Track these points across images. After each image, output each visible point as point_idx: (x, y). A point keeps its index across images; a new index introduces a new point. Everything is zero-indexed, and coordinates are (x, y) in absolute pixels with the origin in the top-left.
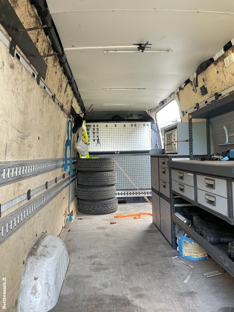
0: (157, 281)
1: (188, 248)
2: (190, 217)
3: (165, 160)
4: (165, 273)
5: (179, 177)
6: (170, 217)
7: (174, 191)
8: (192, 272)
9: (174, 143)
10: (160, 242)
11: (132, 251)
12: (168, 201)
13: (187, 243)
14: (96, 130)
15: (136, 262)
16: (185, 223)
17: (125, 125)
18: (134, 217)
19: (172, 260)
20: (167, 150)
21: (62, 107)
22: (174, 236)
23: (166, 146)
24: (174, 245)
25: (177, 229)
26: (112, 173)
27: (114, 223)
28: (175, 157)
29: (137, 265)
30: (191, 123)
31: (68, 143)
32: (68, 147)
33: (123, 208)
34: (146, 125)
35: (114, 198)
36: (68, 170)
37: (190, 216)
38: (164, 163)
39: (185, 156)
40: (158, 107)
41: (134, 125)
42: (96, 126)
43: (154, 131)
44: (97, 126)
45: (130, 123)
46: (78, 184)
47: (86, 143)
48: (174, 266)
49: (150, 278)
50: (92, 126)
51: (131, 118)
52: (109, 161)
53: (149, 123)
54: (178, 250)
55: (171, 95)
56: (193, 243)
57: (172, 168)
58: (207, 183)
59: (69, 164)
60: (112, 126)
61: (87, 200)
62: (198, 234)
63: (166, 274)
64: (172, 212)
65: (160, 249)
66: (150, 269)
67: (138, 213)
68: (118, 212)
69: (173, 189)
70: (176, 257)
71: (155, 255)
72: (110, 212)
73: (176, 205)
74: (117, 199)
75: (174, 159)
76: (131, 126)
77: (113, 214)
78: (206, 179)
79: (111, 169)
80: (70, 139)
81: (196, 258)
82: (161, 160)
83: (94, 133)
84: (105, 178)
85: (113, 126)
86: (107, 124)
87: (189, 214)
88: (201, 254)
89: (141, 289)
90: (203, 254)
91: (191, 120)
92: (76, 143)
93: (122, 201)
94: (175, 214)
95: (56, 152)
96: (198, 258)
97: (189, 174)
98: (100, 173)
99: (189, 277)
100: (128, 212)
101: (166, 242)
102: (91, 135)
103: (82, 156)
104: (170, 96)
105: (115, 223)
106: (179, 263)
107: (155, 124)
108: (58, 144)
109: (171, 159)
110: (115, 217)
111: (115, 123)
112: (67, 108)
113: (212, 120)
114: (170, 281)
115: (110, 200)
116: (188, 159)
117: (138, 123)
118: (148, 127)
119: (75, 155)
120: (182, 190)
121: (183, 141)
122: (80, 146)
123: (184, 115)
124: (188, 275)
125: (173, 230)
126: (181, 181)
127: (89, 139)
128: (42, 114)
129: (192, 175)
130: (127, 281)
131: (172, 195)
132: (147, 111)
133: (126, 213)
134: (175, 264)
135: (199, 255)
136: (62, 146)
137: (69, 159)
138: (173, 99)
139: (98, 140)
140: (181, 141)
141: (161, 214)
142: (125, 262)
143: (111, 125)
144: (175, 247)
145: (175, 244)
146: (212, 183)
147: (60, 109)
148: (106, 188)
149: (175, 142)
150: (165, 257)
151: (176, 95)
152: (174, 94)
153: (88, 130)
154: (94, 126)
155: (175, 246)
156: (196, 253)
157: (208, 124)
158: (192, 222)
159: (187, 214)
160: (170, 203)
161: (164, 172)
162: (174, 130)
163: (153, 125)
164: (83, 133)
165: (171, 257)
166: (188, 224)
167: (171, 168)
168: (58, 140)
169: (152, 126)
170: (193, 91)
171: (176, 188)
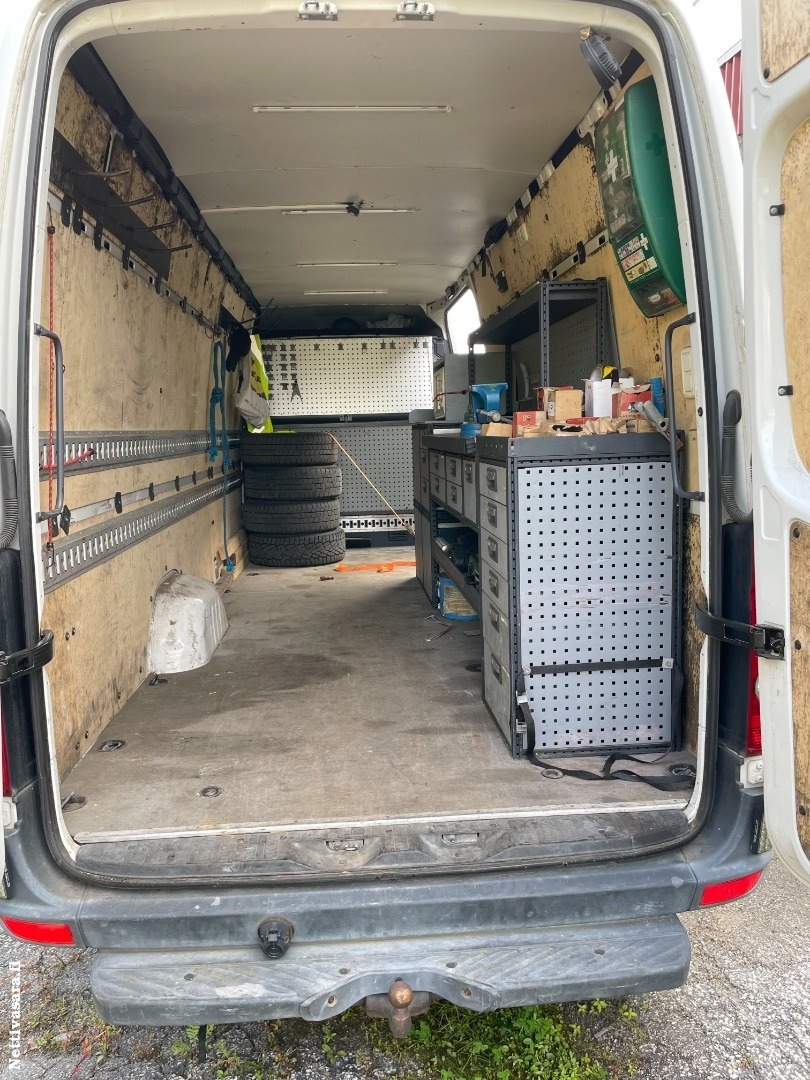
1: (452, 599)
5: (435, 465)
6: (430, 550)
7: (432, 495)
8: (446, 631)
9: (441, 397)
12: (428, 518)
13: (450, 589)
14: (289, 358)
16: (443, 551)
17: (364, 346)
18: (378, 568)
19: (422, 621)
20: (436, 411)
21: (200, 318)
22: (435, 585)
26: (328, 470)
27: (329, 579)
28: (440, 426)
30: (472, 355)
31: (216, 396)
32: (218, 405)
33: (359, 556)
34: (421, 345)
35: (335, 529)
36: (219, 457)
40: (446, 299)
41: (388, 346)
42: (288, 348)
44: (293, 347)
45: (379, 340)
46: (246, 498)
47: (262, 395)
48: (420, 627)
50: (279, 348)
51: (382, 325)
52: (320, 439)
53: (429, 340)
54: (439, 607)
55: (462, 276)
57: (432, 449)
58: (451, 469)
59: (220, 447)
60: (331, 347)
61: (267, 534)
64: (433, 538)
65: (408, 609)
67: (390, 562)
68: (345, 563)
69: (432, 491)
70: (433, 616)
72: (325, 562)
73: (441, 526)
74: (345, 536)
75: (437, 432)
76: (380, 346)
77: (331, 566)
78: (451, 461)
79: (325, 459)
80: (220, 386)
83: (284, 367)
84: (311, 481)
85: (334, 347)
86: (317, 341)
89: (349, 648)
91: (472, 349)
92: (236, 395)
93: (358, 542)
95: (191, 417)
96: (470, 617)
98: (298, 470)
102: (277, 371)
103: (254, 427)
105: (333, 579)
106: (432, 623)
107: (443, 343)
108: (195, 400)
109: (432, 432)
110: (335, 569)
111: (340, 341)
112: (212, 314)
113: (514, 347)
115: (324, 534)
117: (399, 341)
118: (425, 350)
119: (235, 424)
120: (437, 488)
121: (456, 393)
122: (247, 403)
125: (434, 572)
126: (437, 472)
127: (272, 382)
128: (165, 345)
129: (443, 457)
130: (328, 642)
131: (432, 503)
132: (424, 307)
133: (364, 564)
134: (424, 625)
135: (471, 611)
136: (202, 404)
137: (220, 435)
138: (467, 288)
139: (295, 385)
140: (452, 393)
141: (423, 551)
143: (329, 344)
144: (436, 604)
145: (436, 600)
147: (195, 322)
148: (315, 505)
149: (443, 394)
150: (411, 618)
151: (470, 277)
152: (468, 275)
153: (266, 358)
154: (283, 348)
156: (466, 607)
157: (508, 357)
160: (430, 521)
161: (424, 460)
163: (439, 343)
164: (253, 368)
167: (430, 450)
168: (195, 391)
169: (435, 348)
171: (435, 490)
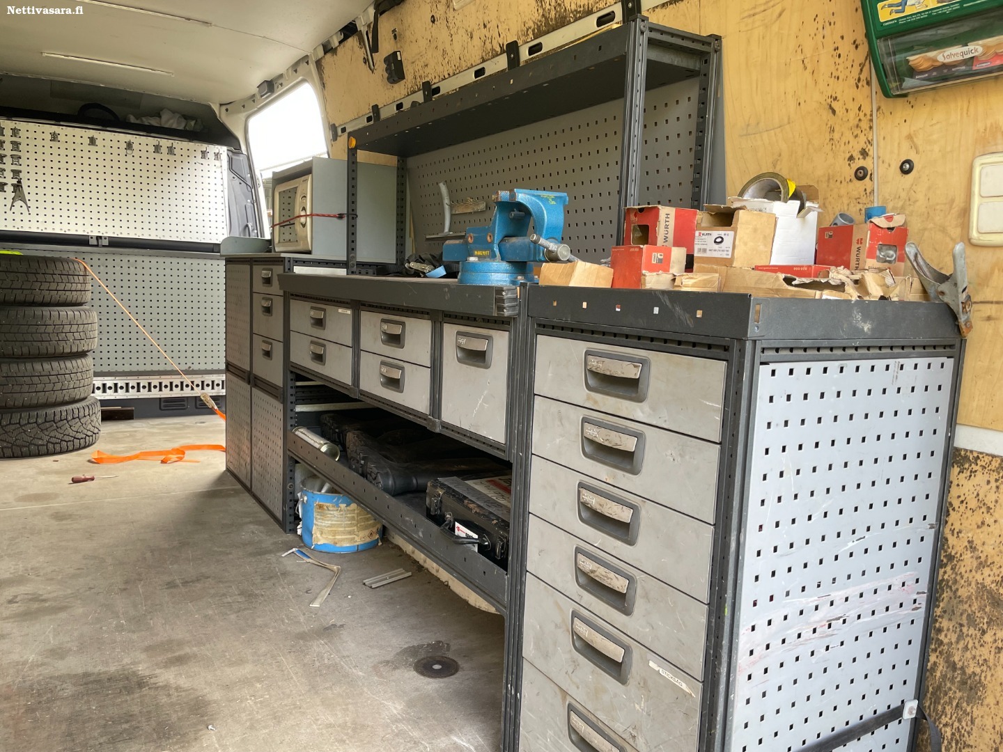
0: (233, 617)
1: (329, 522)
2: (339, 437)
3: (272, 270)
4: (256, 595)
5: (312, 321)
6: (280, 443)
7: (295, 366)
8: (333, 581)
9: (303, 220)
10: (248, 520)
11: (152, 551)
12: (276, 397)
13: (325, 508)
14: (8, 146)
15: (167, 578)
16: (325, 453)
17: (129, 146)
18: (163, 457)
19: (280, 559)
20: (279, 242)
22: (289, 497)
23: (277, 228)
24: (290, 519)
25: (299, 476)
26: (77, 313)
27: (85, 480)
28: (304, 262)
29: (171, 585)
30: (353, 163)
33: (120, 435)
34: (211, 155)
35: (84, 399)
37: (339, 434)
38: (268, 281)
39: (334, 264)
40: (252, 98)
41: (164, 150)
42: (8, 132)
43: (237, 181)
44: (15, 131)
45: (152, 141)
48: (284, 574)
49: (210, 612)
51: (154, 122)
52: (67, 268)
53: (223, 150)
54: (299, 532)
55: (297, 63)
56: (343, 506)
57: (292, 295)
58: (385, 333)
60: (78, 140)
62: (355, 474)
63: (262, 595)
64: (289, 428)
65: (245, 536)
66: (212, 591)
67: (176, 445)
68: (101, 447)
69: (293, 359)
70: (294, 550)
71: (230, 553)
72: (71, 448)
73: (300, 408)
74: (99, 404)
75: (299, 270)
76: (153, 149)
77: (81, 454)
78: (384, 321)
79: (73, 296)
81: (348, 545)
82: (261, 272)
84: (50, 329)
85: (82, 140)
86: (55, 129)
87: (337, 430)
88: (362, 534)
89: (181, 644)
90: (367, 532)
91: (354, 155)
93: (116, 413)
94: (297, 433)
96: (354, 546)
97: (340, 310)
98: (29, 311)
99: (325, 593)
100: (139, 444)
101: (265, 516)
104: (295, 67)
105: (92, 479)
106: (299, 565)
107: (242, 158)
109: (291, 269)
110: (89, 461)
111: (92, 133)
113: (412, 162)
114: (271, 611)
115: (70, 407)
116: (341, 272)
117: (181, 145)
118: (217, 163)
120: (319, 358)
121: (329, 216)
123: (335, 137)
124: (325, 587)
125: (288, 479)
126: (317, 332)
129: (349, 312)
130: (134, 632)
131: (290, 376)
132: (215, 108)
133: (132, 449)
134: (288, 569)
135: (357, 538)
138: (303, 81)
139: (18, 187)
140: (324, 216)
141: (254, 439)
142: (126, 582)
143: (74, 135)
144: (291, 527)
145: (292, 519)
146: (397, 330)
149: (306, 216)
150: (260, 555)
151: (312, 67)
152: (307, 63)
155: (290, 523)
156: (350, 533)
157: (402, 173)
158: (344, 449)
159: (330, 429)
160: (284, 402)
161: (268, 310)
162: (303, 178)
163: (234, 157)
165: (278, 554)
166: (331, 454)
167: (289, 296)
169: (230, 161)
170: (365, 63)
171: (302, 356)
